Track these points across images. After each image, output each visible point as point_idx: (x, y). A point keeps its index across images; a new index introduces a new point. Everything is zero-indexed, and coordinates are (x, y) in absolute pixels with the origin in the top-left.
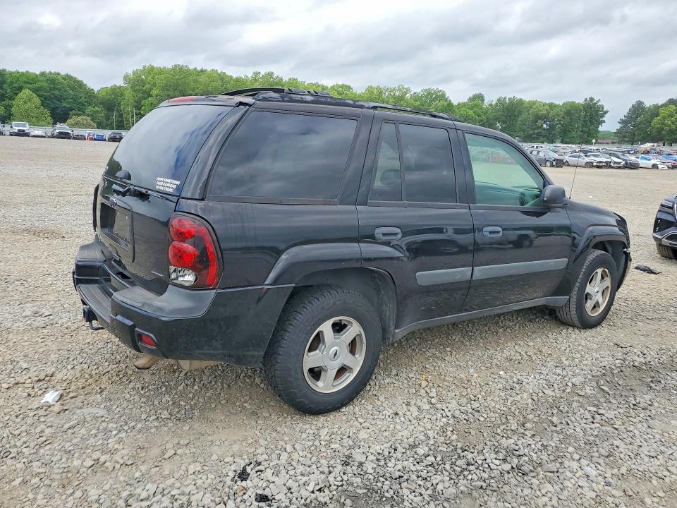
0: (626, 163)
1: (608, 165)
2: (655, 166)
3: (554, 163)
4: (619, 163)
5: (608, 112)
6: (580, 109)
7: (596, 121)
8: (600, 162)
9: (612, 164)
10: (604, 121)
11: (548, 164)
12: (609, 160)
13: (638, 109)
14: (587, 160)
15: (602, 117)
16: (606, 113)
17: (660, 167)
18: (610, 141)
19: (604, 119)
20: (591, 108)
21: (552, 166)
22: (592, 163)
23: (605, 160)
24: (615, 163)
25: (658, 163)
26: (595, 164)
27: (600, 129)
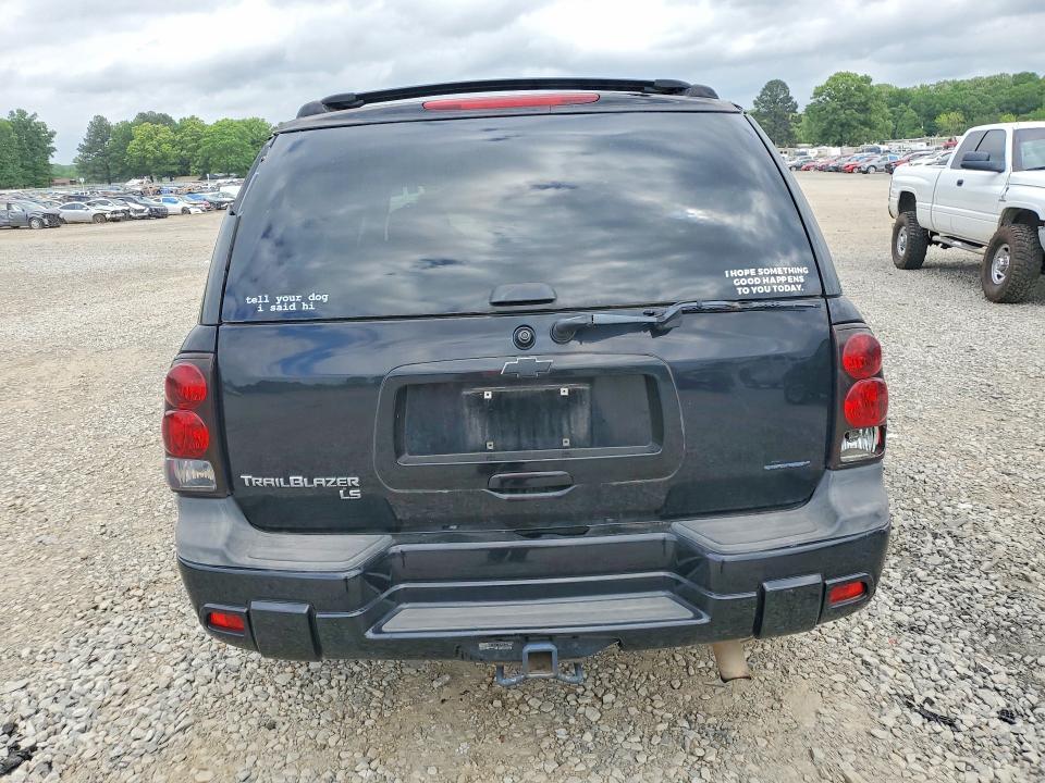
0: (151, 210)
1: (127, 216)
2: (185, 211)
3: (46, 221)
4: (142, 211)
5: (55, 133)
6: (8, 130)
7: (42, 148)
8: (115, 212)
9: (132, 214)
10: (54, 149)
11: (35, 224)
12: (127, 208)
13: (100, 129)
14: (93, 211)
15: (49, 141)
16: (52, 135)
17: (192, 210)
18: (66, 180)
19: (52, 145)
20: (26, 128)
21: (43, 226)
22: (103, 215)
23: (120, 208)
24: (136, 211)
25: (188, 206)
26: (108, 216)
27: (52, 161)
